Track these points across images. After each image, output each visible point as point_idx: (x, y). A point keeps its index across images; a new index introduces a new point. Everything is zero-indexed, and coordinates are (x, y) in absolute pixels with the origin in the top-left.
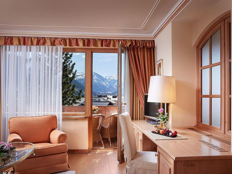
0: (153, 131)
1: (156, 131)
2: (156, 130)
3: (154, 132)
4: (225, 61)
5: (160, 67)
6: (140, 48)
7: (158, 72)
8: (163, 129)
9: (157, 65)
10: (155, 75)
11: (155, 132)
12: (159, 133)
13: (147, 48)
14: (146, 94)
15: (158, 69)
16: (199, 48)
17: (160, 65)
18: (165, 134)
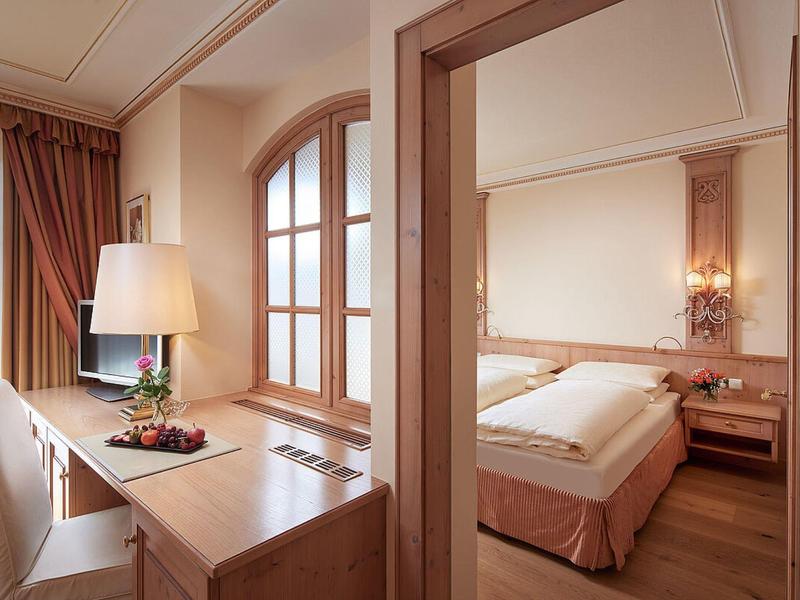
0: (112, 440)
1: (127, 438)
2: (127, 433)
3: (115, 443)
4: (331, 221)
5: (140, 218)
6: (62, 147)
7: (131, 232)
8: (155, 428)
9: (128, 211)
10: (120, 242)
11: (121, 440)
12: (136, 443)
13: (91, 151)
14: (87, 302)
15: (133, 225)
16: (261, 179)
17: (137, 213)
18: (161, 444)
